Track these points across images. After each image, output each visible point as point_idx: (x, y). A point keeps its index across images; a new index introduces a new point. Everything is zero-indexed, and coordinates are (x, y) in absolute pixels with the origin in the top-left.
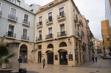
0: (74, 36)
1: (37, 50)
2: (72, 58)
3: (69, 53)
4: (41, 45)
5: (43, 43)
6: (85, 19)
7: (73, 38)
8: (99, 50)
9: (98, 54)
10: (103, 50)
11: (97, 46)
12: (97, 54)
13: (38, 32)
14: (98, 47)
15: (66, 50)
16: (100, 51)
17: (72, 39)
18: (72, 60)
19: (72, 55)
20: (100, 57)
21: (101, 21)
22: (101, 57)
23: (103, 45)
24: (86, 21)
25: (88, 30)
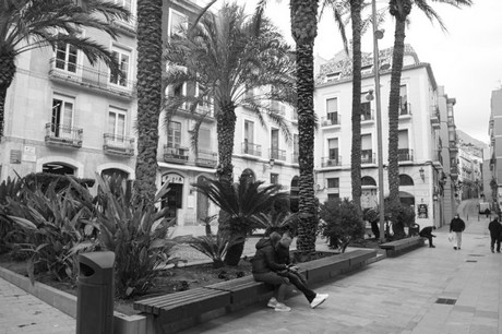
0: (431, 163)
1: (326, 191)
2: (426, 213)
3: (418, 201)
4: (338, 179)
5: (343, 173)
6: (446, 96)
7: (430, 168)
8: (469, 184)
9: (465, 202)
10: (488, 190)
11: (464, 169)
12: (463, 199)
13: (326, 141)
14: (469, 173)
15: (412, 193)
16: (473, 189)
17: (429, 170)
18: (427, 217)
19: (425, 207)
20: (477, 214)
21: (493, 92)
22: (480, 213)
23: (491, 169)
24: (448, 101)
25: (451, 129)
